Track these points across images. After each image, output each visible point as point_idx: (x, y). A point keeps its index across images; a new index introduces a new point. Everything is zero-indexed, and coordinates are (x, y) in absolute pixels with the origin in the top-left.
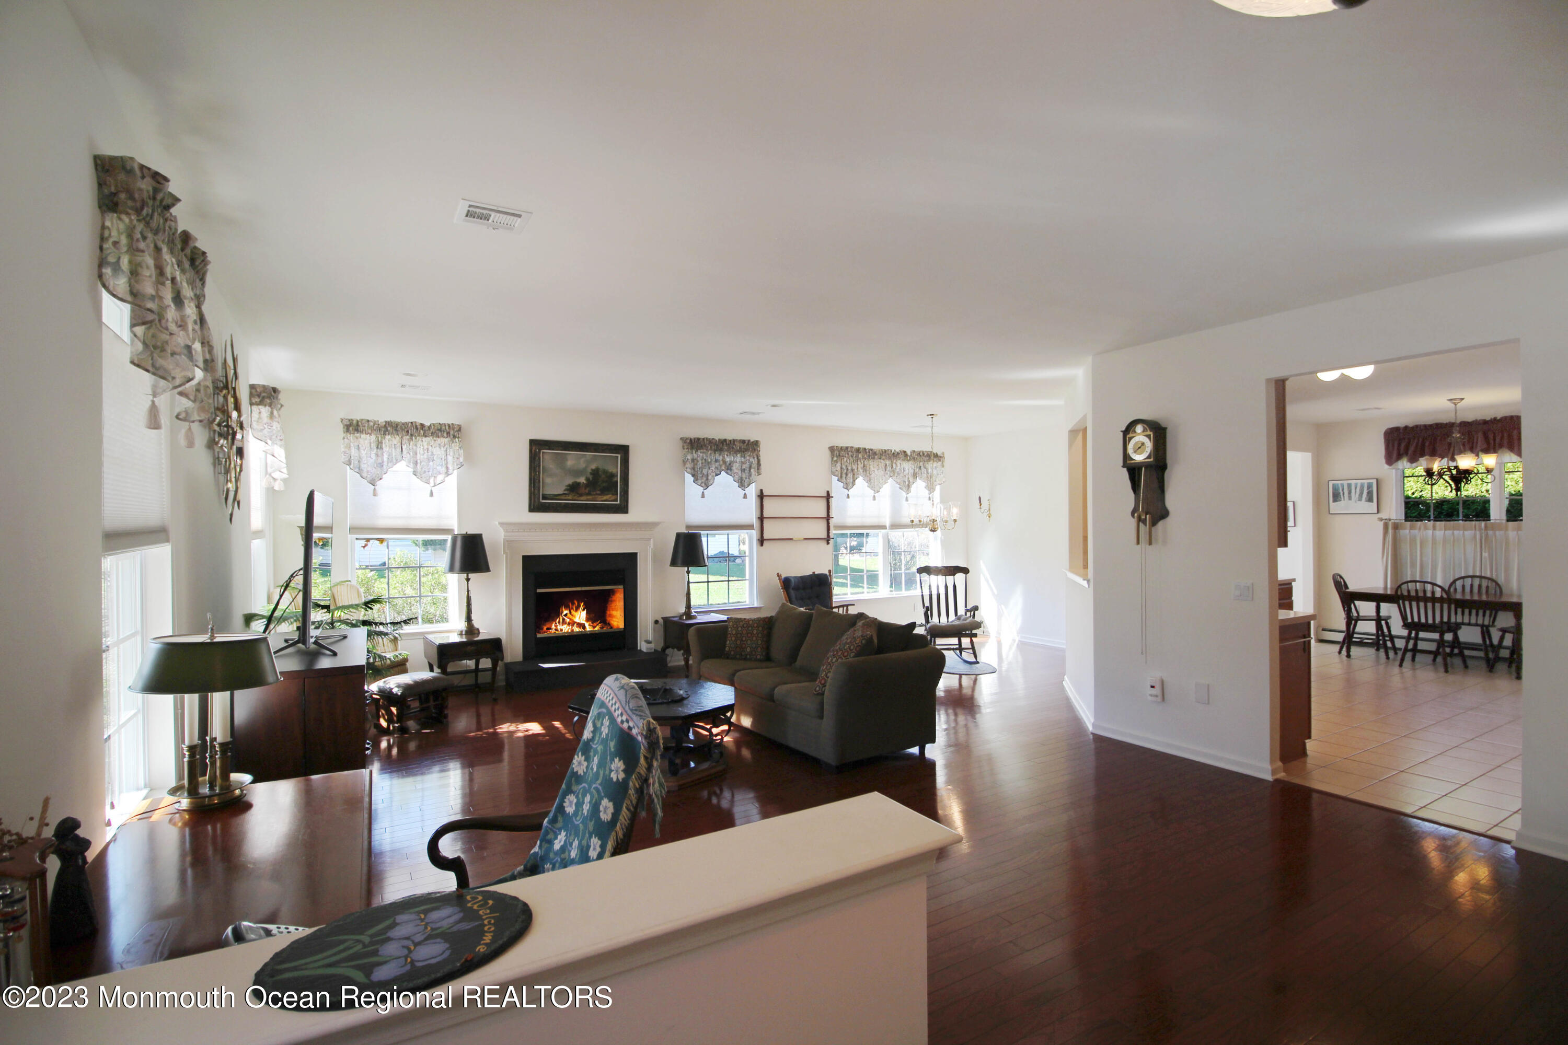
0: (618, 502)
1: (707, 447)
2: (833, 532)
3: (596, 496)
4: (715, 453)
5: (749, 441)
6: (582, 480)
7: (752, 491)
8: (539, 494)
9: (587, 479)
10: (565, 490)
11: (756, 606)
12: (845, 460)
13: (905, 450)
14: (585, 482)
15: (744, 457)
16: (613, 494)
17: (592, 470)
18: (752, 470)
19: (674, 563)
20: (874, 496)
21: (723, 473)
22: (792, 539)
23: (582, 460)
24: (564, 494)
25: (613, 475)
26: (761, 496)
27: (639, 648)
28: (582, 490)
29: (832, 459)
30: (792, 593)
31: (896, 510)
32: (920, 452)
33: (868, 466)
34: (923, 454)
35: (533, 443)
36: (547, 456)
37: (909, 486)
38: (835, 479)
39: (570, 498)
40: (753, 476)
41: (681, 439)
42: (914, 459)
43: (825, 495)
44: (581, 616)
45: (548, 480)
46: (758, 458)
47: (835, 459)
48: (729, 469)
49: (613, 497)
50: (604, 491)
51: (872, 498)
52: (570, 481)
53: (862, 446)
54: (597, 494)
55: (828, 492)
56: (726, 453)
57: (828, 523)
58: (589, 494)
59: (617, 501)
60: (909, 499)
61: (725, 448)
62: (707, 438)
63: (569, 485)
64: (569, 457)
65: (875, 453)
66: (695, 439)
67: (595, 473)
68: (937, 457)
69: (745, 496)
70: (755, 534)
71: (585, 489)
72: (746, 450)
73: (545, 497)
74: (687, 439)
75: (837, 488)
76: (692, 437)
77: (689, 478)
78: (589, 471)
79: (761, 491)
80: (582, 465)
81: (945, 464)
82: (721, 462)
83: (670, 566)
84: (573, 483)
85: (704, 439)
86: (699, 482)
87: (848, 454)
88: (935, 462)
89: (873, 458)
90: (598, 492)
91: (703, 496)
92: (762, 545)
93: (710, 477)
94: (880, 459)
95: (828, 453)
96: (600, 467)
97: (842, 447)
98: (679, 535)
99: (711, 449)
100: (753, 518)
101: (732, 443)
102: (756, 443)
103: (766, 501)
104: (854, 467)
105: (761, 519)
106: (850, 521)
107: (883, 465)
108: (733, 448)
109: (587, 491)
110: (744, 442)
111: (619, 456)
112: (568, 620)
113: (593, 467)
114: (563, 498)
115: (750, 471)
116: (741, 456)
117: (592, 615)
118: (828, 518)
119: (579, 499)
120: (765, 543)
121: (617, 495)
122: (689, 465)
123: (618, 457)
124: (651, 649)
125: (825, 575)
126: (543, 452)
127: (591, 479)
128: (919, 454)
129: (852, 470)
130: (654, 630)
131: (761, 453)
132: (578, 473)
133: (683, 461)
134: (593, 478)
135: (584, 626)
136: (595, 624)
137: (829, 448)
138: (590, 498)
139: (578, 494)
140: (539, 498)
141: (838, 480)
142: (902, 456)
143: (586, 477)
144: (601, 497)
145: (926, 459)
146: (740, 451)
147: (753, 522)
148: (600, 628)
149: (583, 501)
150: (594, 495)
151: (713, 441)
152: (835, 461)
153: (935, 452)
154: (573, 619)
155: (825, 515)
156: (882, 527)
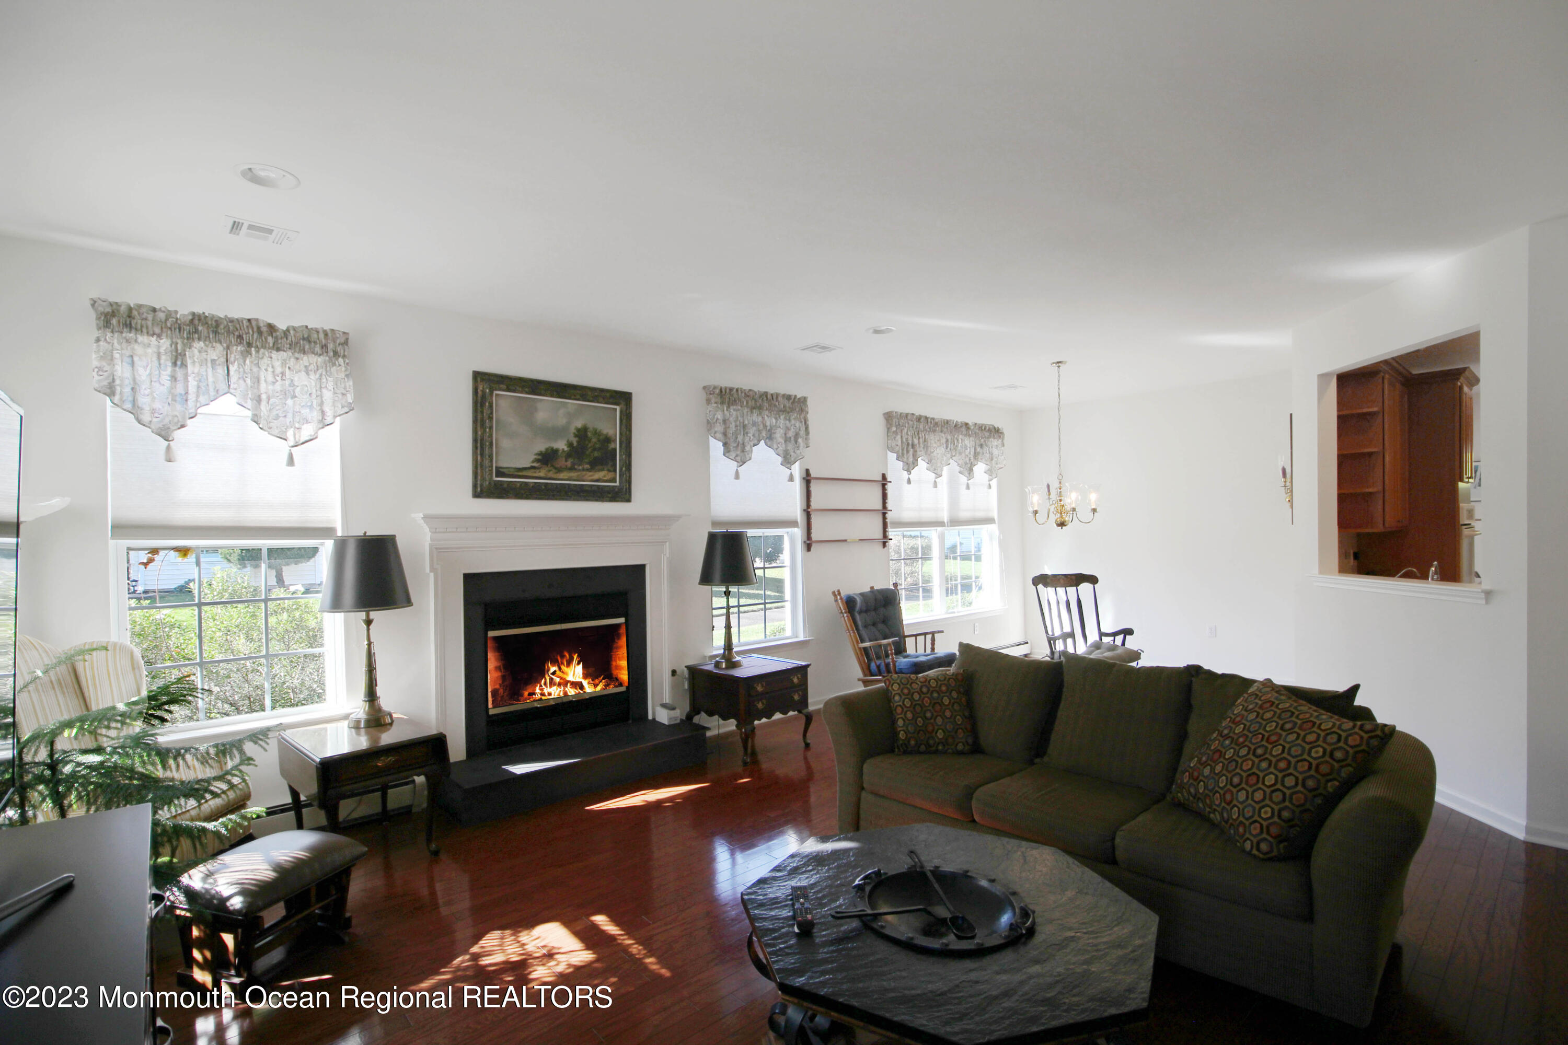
0: (617, 484)
1: (743, 402)
2: (890, 531)
3: (584, 473)
4: (752, 412)
5: (795, 397)
6: (561, 445)
7: (797, 470)
8: (491, 466)
9: (570, 445)
10: (533, 462)
11: (802, 637)
12: (906, 430)
13: (967, 421)
14: (566, 449)
15: (790, 420)
16: (609, 471)
17: (578, 430)
18: (800, 440)
19: (706, 579)
20: (936, 482)
21: (762, 442)
22: (845, 540)
23: (561, 412)
24: (533, 467)
25: (608, 440)
26: (808, 479)
27: (650, 717)
28: (561, 462)
29: (888, 429)
31: (954, 503)
32: (983, 425)
33: (929, 441)
34: (985, 429)
35: (478, 376)
36: (504, 401)
37: (971, 470)
38: (892, 456)
39: (542, 474)
40: (799, 448)
41: (704, 388)
42: (975, 433)
43: (880, 478)
44: (575, 672)
45: (505, 443)
46: (805, 423)
47: (894, 429)
48: (770, 438)
49: (610, 476)
50: (596, 464)
51: (932, 485)
52: (541, 446)
53: (923, 414)
54: (583, 470)
55: (883, 476)
56: (767, 412)
57: (884, 518)
58: (572, 469)
59: (616, 482)
60: (971, 486)
61: (766, 405)
62: (741, 389)
63: (540, 454)
64: (539, 406)
65: (936, 424)
66: (726, 389)
67: (582, 433)
68: (996, 432)
69: (789, 478)
70: (798, 533)
71: (566, 461)
72: (792, 410)
73: (500, 473)
74: (715, 388)
75: (894, 468)
76: (723, 386)
77: (716, 447)
78: (572, 430)
79: (807, 471)
80: (561, 420)
81: (1005, 442)
82: (761, 427)
83: (700, 584)
84: (547, 449)
85: (737, 390)
86: (733, 455)
87: (908, 423)
88: (996, 440)
89: (934, 431)
90: (588, 466)
91: (737, 476)
92: (809, 548)
93: (747, 448)
94: (942, 432)
95: (880, 424)
96: (590, 426)
97: (901, 414)
98: (712, 537)
99: (747, 406)
100: (796, 512)
101: (775, 397)
102: (804, 400)
103: (814, 487)
104: (916, 441)
105: (808, 513)
106: (908, 515)
107: (944, 441)
108: (775, 406)
109: (569, 464)
110: (788, 397)
111: (618, 408)
112: (557, 680)
113: (579, 424)
114: (530, 473)
115: (796, 442)
116: (785, 419)
117: (591, 670)
118: (884, 510)
119: (555, 476)
120: (814, 547)
121: (615, 471)
122: (719, 428)
123: (616, 409)
124: (676, 718)
125: (888, 590)
126: (497, 395)
127: (575, 444)
128: (982, 428)
129: (913, 446)
130: (674, 687)
131: (809, 416)
132: (556, 432)
133: (708, 422)
134: (578, 442)
135: (581, 687)
136: (597, 681)
137: (884, 414)
138: (573, 474)
139: (556, 468)
140: (491, 474)
141: (898, 459)
142: (963, 429)
143: (568, 441)
144: (591, 473)
145: (987, 434)
146: (784, 411)
147: (797, 517)
148: (599, 688)
149: (564, 479)
150: (579, 470)
151: (751, 393)
152: (894, 432)
153: (996, 426)
154: (561, 678)
155: (880, 507)
156: (941, 524)
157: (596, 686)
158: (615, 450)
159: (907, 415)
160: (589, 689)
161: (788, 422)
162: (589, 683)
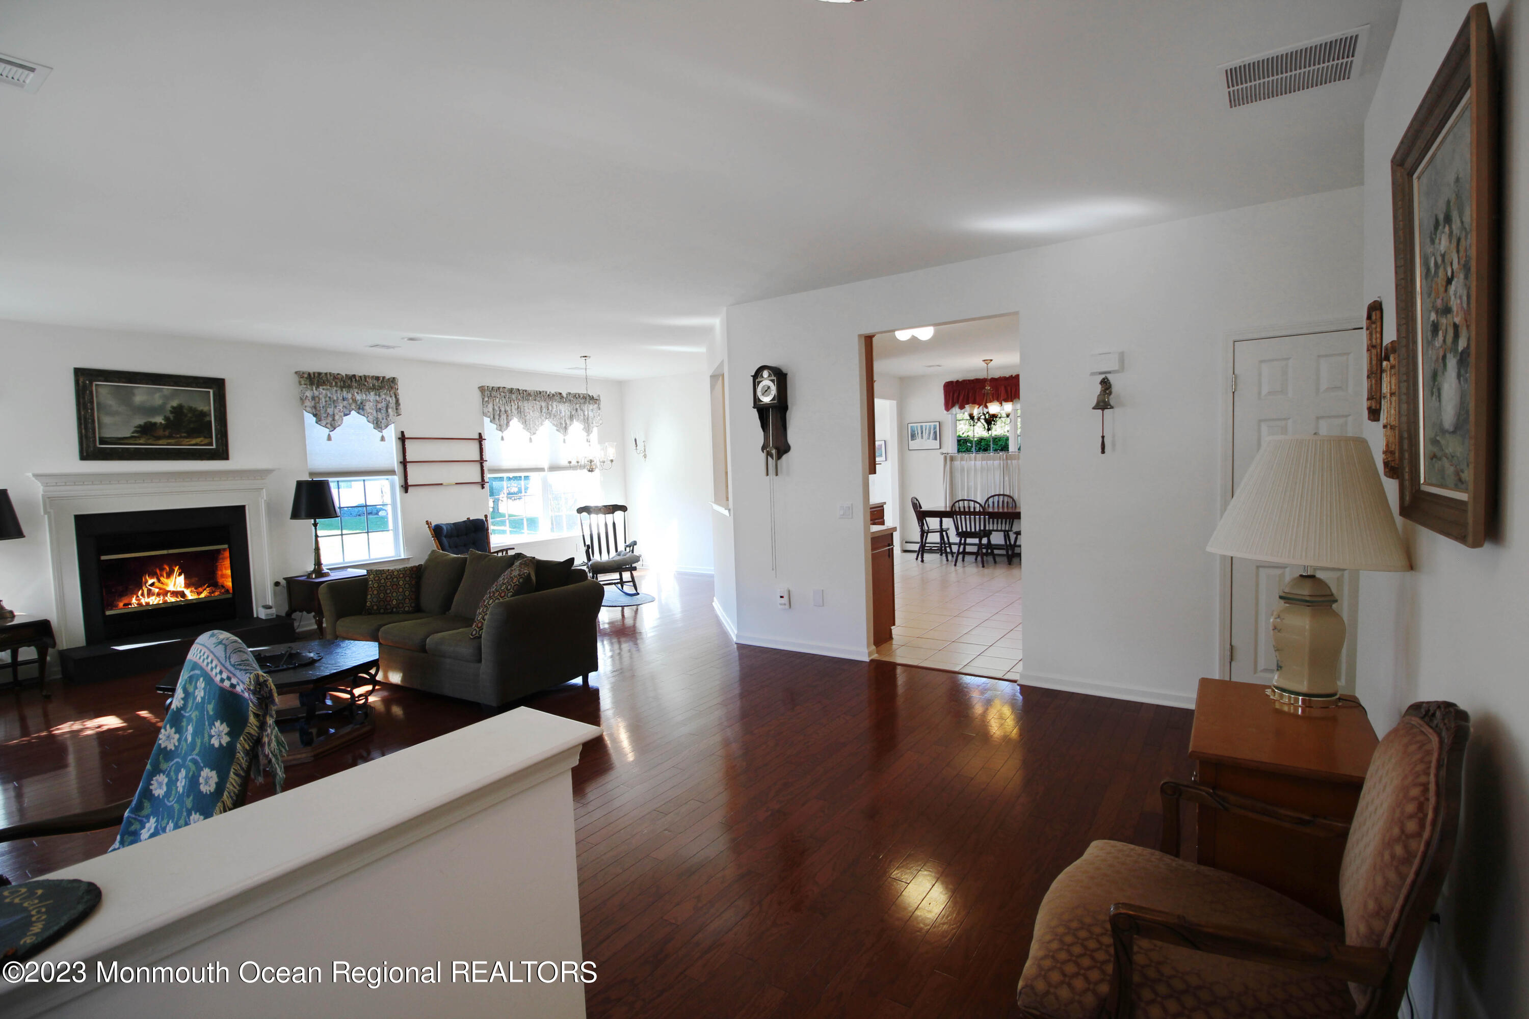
0: (214, 447)
1: (332, 384)
2: (488, 476)
3: (182, 439)
4: (342, 390)
5: (384, 378)
6: (159, 419)
7: (391, 433)
8: (95, 437)
9: (167, 419)
10: (133, 433)
11: (403, 557)
12: (497, 400)
13: (560, 392)
14: (163, 422)
15: (379, 396)
16: (205, 437)
17: (173, 408)
18: (390, 410)
19: (295, 515)
20: (530, 439)
21: (353, 413)
22: (442, 484)
23: (157, 395)
24: (132, 437)
25: (204, 415)
26: (403, 439)
27: (255, 616)
28: (160, 432)
29: (483, 399)
30: (445, 540)
31: (553, 452)
32: (576, 394)
33: (522, 407)
34: (579, 397)
35: (79, 372)
36: (103, 391)
37: (566, 428)
38: (487, 420)
39: (141, 441)
40: (390, 416)
41: (296, 373)
42: (570, 400)
43: (477, 437)
44: (176, 583)
45: (107, 420)
46: (396, 397)
47: (486, 399)
48: (360, 408)
49: (207, 441)
50: (192, 433)
51: (528, 440)
52: (140, 421)
53: (515, 387)
54: (181, 437)
55: (480, 434)
56: (356, 390)
57: (482, 467)
58: (170, 437)
59: (212, 446)
60: (567, 441)
61: (354, 384)
62: (330, 373)
63: (140, 426)
64: (136, 391)
65: (529, 395)
66: (314, 373)
67: (178, 411)
68: (592, 399)
69: (383, 439)
70: (397, 479)
71: (164, 431)
72: (381, 388)
73: (103, 441)
74: (303, 373)
75: (490, 430)
76: (311, 371)
77: (310, 419)
78: (169, 407)
79: (402, 432)
80: (157, 400)
81: (601, 406)
82: (351, 401)
83: (291, 519)
84: (146, 423)
85: (326, 374)
86: (324, 423)
87: (500, 395)
88: (592, 405)
89: (528, 400)
90: (184, 435)
91: (329, 438)
92: (406, 491)
93: (337, 417)
94: (535, 400)
95: (477, 395)
96: (185, 404)
97: (493, 387)
98: (300, 484)
99: (336, 385)
100: (393, 462)
101: (363, 378)
102: (393, 380)
103: (408, 444)
104: (508, 408)
105: (404, 463)
106: (506, 464)
107: (539, 407)
108: (365, 385)
109: (167, 433)
110: (377, 378)
111: (211, 391)
112: (156, 590)
113: (175, 403)
114: (130, 441)
115: (387, 411)
116: (376, 395)
117: (193, 581)
118: (481, 461)
119: (154, 443)
120: (410, 489)
121: (211, 437)
122: (308, 403)
123: (209, 392)
124: (272, 614)
125: (481, 521)
126: (96, 385)
127: (172, 418)
128: (576, 396)
129: (506, 411)
130: (275, 594)
131: (399, 391)
132: (154, 411)
133: (301, 399)
134: (174, 417)
135: (183, 594)
136: (200, 590)
137: (479, 388)
138: (172, 441)
139: (155, 437)
140: (95, 441)
141: (491, 421)
142: (558, 398)
143: (165, 417)
144: (188, 440)
145: (582, 401)
146: (374, 388)
147: (393, 466)
148: (202, 596)
149: (162, 446)
150: (177, 438)
151: (339, 376)
152: (486, 401)
153: (591, 395)
154: (160, 589)
155: (478, 458)
156: (542, 470)
157: (199, 594)
158: (211, 422)
159: (499, 388)
160: (190, 595)
161: (377, 397)
162: (191, 592)
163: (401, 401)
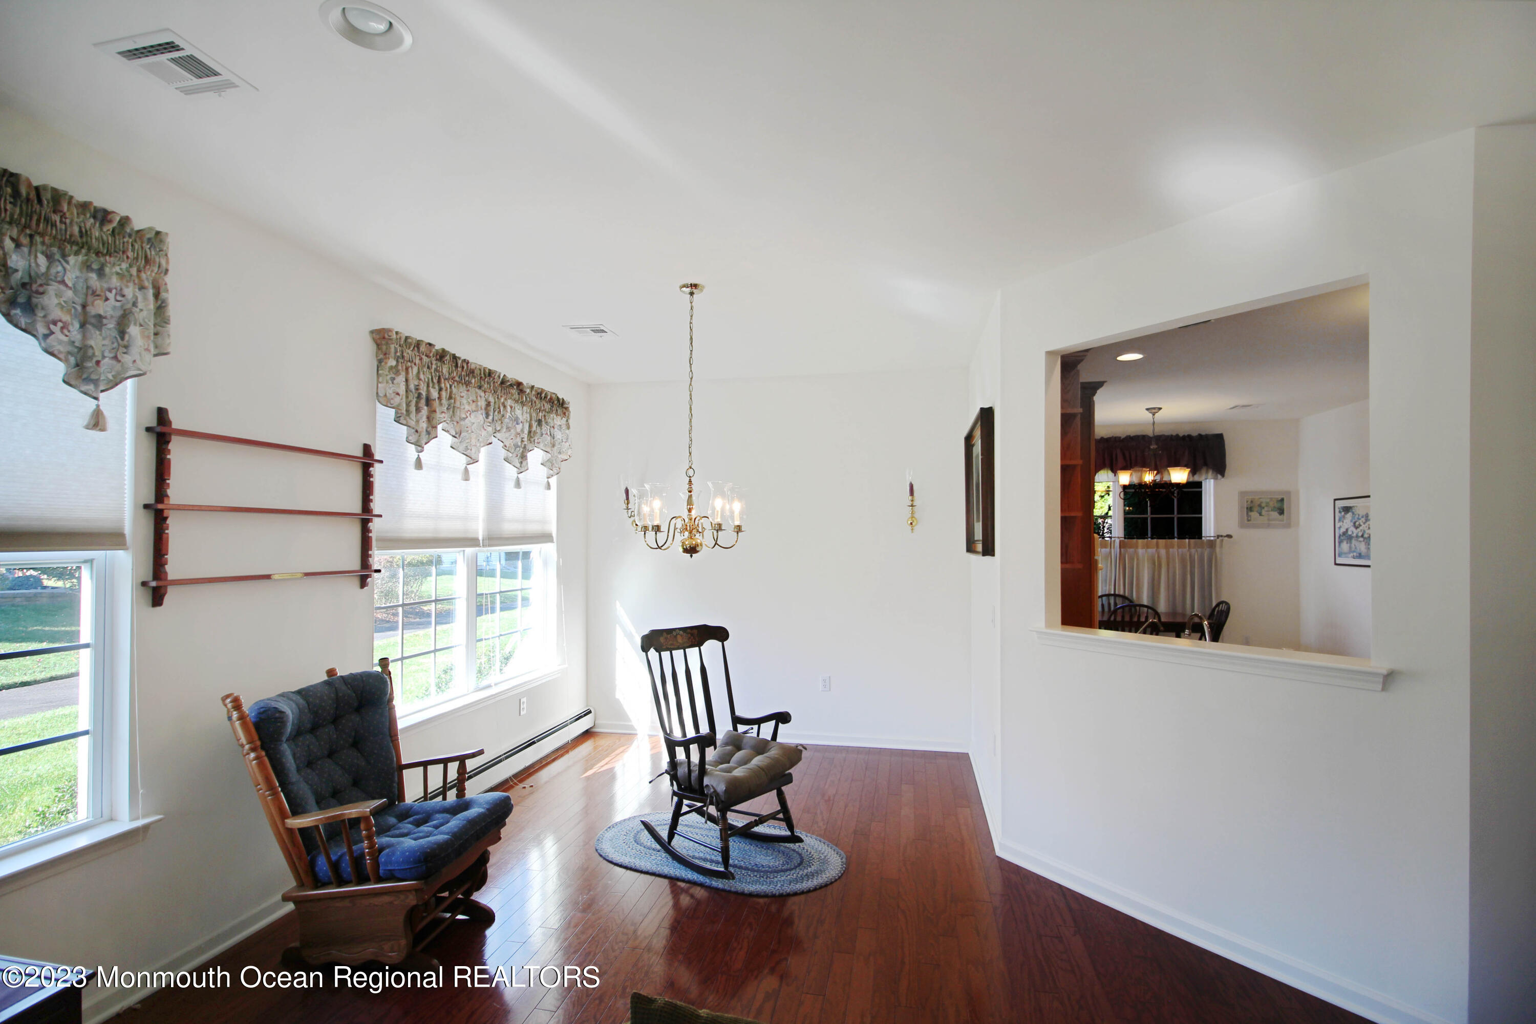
2: (378, 557)
5: (124, 221)
7: (122, 407)
12: (415, 369)
13: (520, 380)
15: (101, 273)
18: (133, 330)
20: (466, 470)
22: (268, 577)
26: (160, 432)
29: (380, 361)
30: (285, 756)
31: (494, 508)
32: (542, 390)
33: (458, 398)
34: (546, 397)
37: (523, 457)
38: (386, 414)
40: (135, 351)
42: (531, 401)
43: (359, 452)
46: (157, 295)
47: (392, 362)
51: (459, 476)
53: (452, 349)
55: (367, 449)
56: (13, 235)
57: (365, 529)
60: (522, 484)
65: (471, 372)
68: (559, 405)
69: (97, 422)
70: (125, 561)
72: (110, 250)
75: (388, 438)
79: (161, 411)
81: (570, 421)
87: (421, 359)
88: (559, 417)
89: (468, 384)
92: (157, 598)
94: (480, 387)
95: (367, 349)
97: (407, 338)
100: (120, 510)
102: (155, 238)
103: (177, 450)
104: (434, 394)
105: (157, 514)
106: (412, 527)
107: (482, 403)
108: (47, 221)
110: (103, 216)
115: (122, 333)
118: (366, 515)
120: (172, 596)
128: (541, 395)
129: (428, 401)
131: (170, 280)
137: (372, 332)
141: (397, 420)
142: (514, 391)
145: (547, 406)
146: (82, 243)
147: (122, 520)
152: (391, 368)
153: (560, 397)
155: (357, 508)
156: (472, 542)
159: (418, 344)
161: (93, 276)
163: (172, 311)
